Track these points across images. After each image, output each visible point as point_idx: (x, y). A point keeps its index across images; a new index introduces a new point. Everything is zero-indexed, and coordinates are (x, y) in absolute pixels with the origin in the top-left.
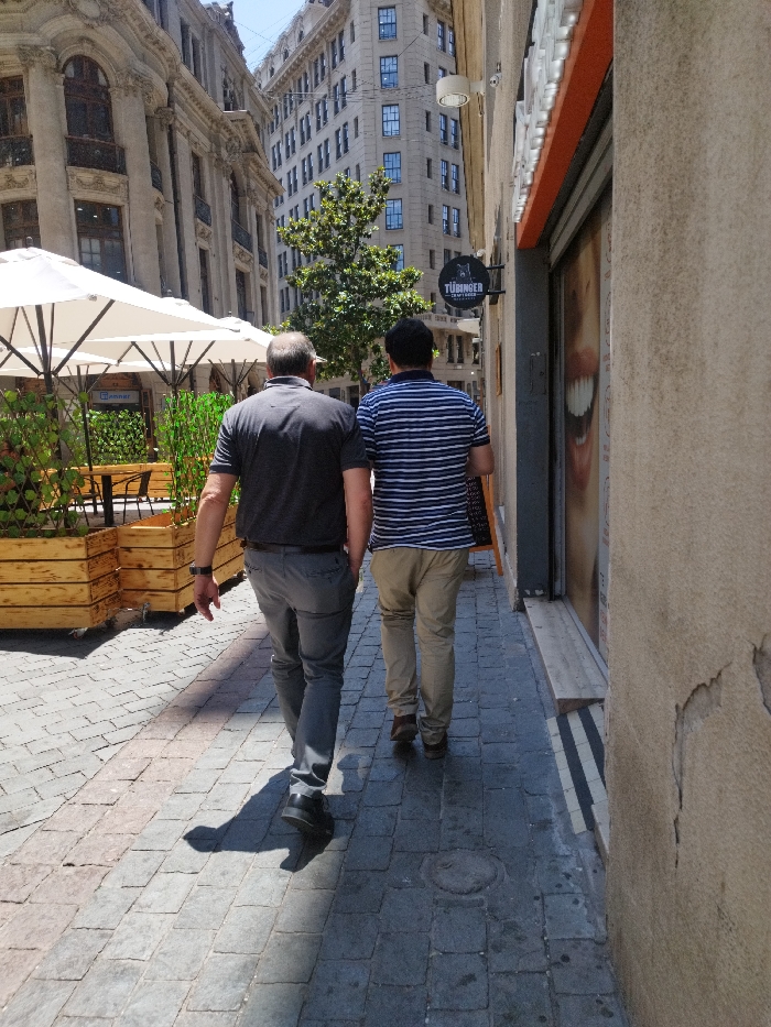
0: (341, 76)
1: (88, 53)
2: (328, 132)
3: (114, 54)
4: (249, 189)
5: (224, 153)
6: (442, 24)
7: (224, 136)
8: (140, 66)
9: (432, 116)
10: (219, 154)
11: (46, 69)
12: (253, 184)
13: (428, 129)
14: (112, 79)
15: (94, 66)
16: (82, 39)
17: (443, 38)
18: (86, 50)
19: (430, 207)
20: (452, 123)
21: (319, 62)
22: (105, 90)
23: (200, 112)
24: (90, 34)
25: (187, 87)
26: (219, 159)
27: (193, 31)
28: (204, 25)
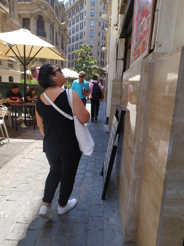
0: (82, 12)
1: (41, 15)
2: (79, 23)
3: (46, 15)
4: (64, 38)
5: (61, 31)
6: (104, 3)
7: (61, 28)
8: (50, 17)
9: (101, 23)
10: (60, 31)
11: (34, 18)
12: (65, 37)
13: (100, 26)
14: (45, 19)
15: (42, 17)
16: (41, 12)
17: (104, 6)
18: (41, 14)
19: (99, 43)
20: (105, 25)
21: (78, 7)
22: (43, 22)
23: (58, 24)
24: (42, 12)
25: (56, 20)
26: (60, 33)
27: (57, 8)
28: (59, 6)
